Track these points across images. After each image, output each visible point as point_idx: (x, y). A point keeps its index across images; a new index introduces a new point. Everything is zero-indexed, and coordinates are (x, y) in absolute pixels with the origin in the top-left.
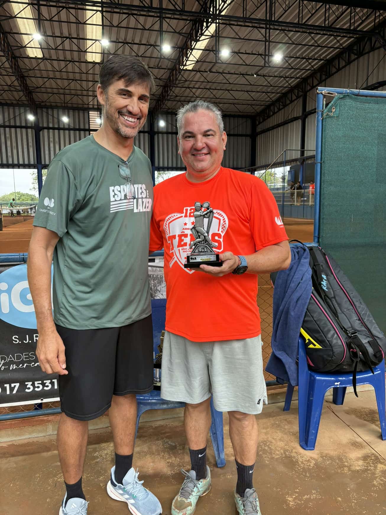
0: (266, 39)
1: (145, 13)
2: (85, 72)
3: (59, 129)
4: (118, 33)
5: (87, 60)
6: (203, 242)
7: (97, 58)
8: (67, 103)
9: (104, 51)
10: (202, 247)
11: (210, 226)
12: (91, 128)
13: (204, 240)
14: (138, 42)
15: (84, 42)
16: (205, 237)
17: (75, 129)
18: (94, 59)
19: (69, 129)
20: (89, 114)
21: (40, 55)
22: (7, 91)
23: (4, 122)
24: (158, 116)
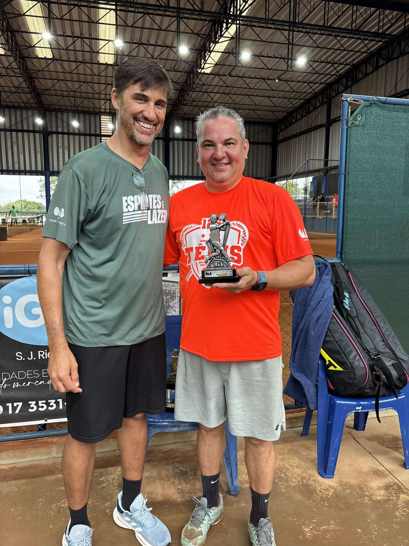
0: (289, 42)
1: (161, 13)
2: (97, 74)
3: (69, 134)
4: (133, 33)
5: (99, 62)
6: (218, 257)
7: (110, 60)
8: (77, 107)
9: (117, 53)
10: (218, 261)
11: (226, 239)
12: (102, 134)
13: (220, 254)
14: (153, 43)
15: (97, 42)
16: (221, 251)
17: (85, 135)
18: (107, 61)
19: (79, 134)
20: (100, 118)
21: (50, 56)
22: (14, 93)
23: (11, 126)
24: (174, 123)
